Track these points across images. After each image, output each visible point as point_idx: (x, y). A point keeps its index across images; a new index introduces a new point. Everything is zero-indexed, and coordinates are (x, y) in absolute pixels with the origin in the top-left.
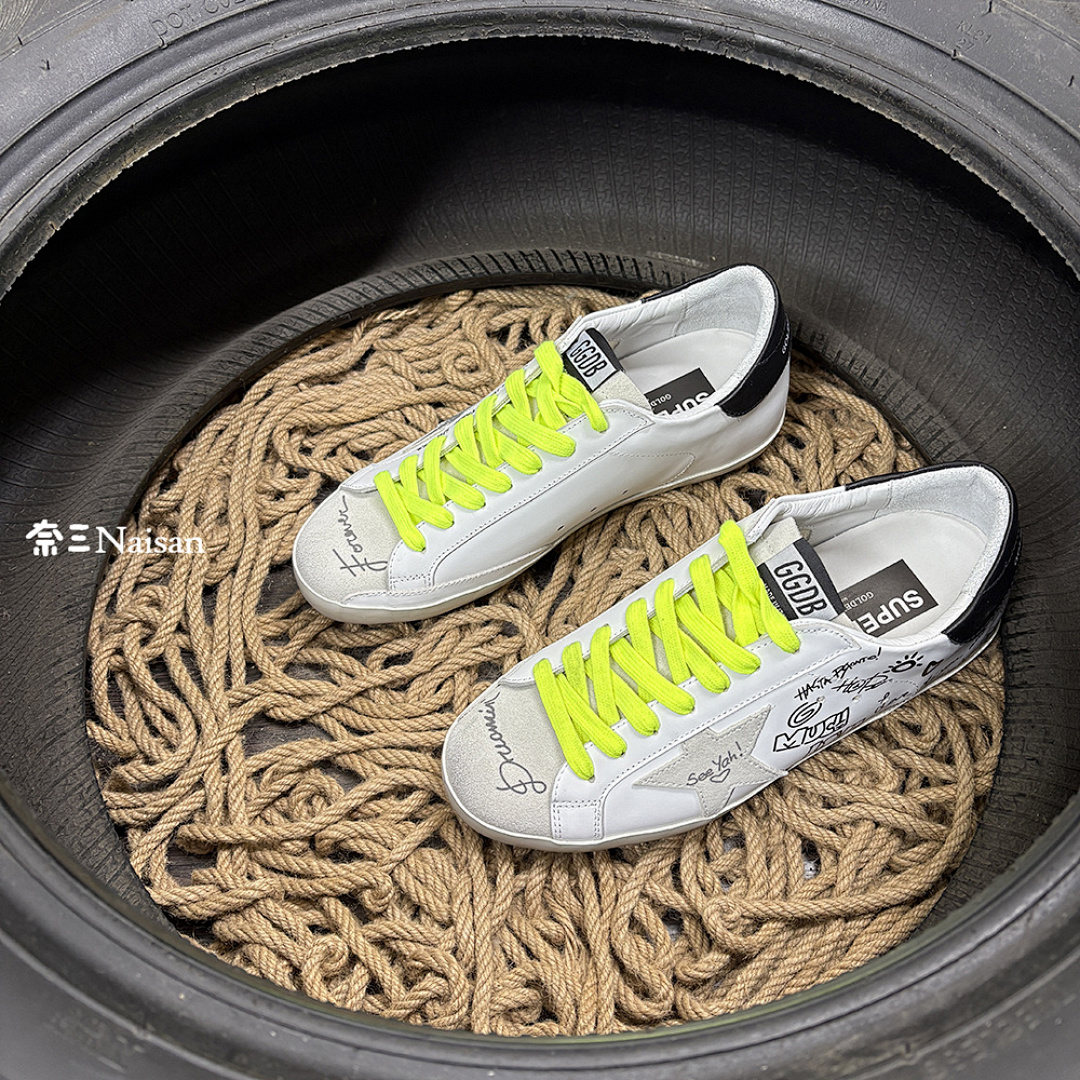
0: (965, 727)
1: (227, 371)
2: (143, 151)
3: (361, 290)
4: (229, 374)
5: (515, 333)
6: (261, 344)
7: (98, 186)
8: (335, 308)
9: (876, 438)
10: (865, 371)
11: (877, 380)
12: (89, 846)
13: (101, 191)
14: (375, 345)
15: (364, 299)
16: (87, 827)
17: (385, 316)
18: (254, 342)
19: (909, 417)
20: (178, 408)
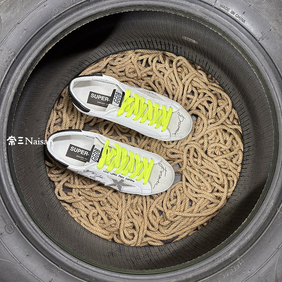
0: (228, 181)
1: (73, 74)
2: (50, 47)
3: (106, 50)
4: (73, 75)
5: (144, 61)
6: (81, 66)
7: (40, 59)
8: (99, 56)
9: (228, 105)
10: (229, 89)
11: (231, 92)
12: (48, 190)
13: (41, 60)
14: (109, 62)
15: (106, 54)
16: (47, 186)
17: (112, 56)
18: (79, 65)
19: (236, 104)
20: (61, 84)
